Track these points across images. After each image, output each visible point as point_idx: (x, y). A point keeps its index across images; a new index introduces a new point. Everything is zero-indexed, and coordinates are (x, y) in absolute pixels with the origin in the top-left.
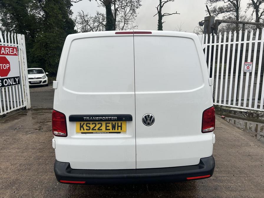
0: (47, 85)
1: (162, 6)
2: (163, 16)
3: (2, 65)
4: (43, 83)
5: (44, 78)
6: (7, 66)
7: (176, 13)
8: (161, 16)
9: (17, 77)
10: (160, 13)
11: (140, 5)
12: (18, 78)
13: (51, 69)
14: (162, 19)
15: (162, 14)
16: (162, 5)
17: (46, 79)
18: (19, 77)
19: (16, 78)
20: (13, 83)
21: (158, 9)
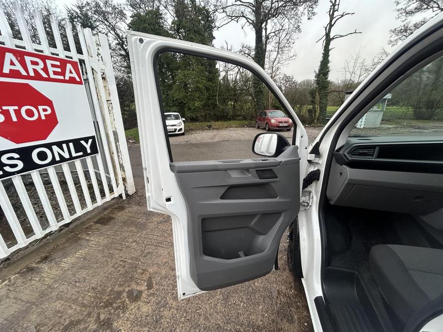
0: (183, 134)
1: (333, 25)
2: (333, 39)
3: (16, 108)
4: (178, 131)
5: (179, 126)
6: (42, 112)
7: (355, 32)
8: (328, 40)
9: (86, 140)
10: (328, 35)
11: (314, 14)
12: (90, 141)
13: (191, 114)
14: (329, 45)
15: (331, 37)
16: (333, 23)
17: (182, 126)
18: (93, 138)
19: (83, 142)
20: (74, 155)
21: (326, 30)
